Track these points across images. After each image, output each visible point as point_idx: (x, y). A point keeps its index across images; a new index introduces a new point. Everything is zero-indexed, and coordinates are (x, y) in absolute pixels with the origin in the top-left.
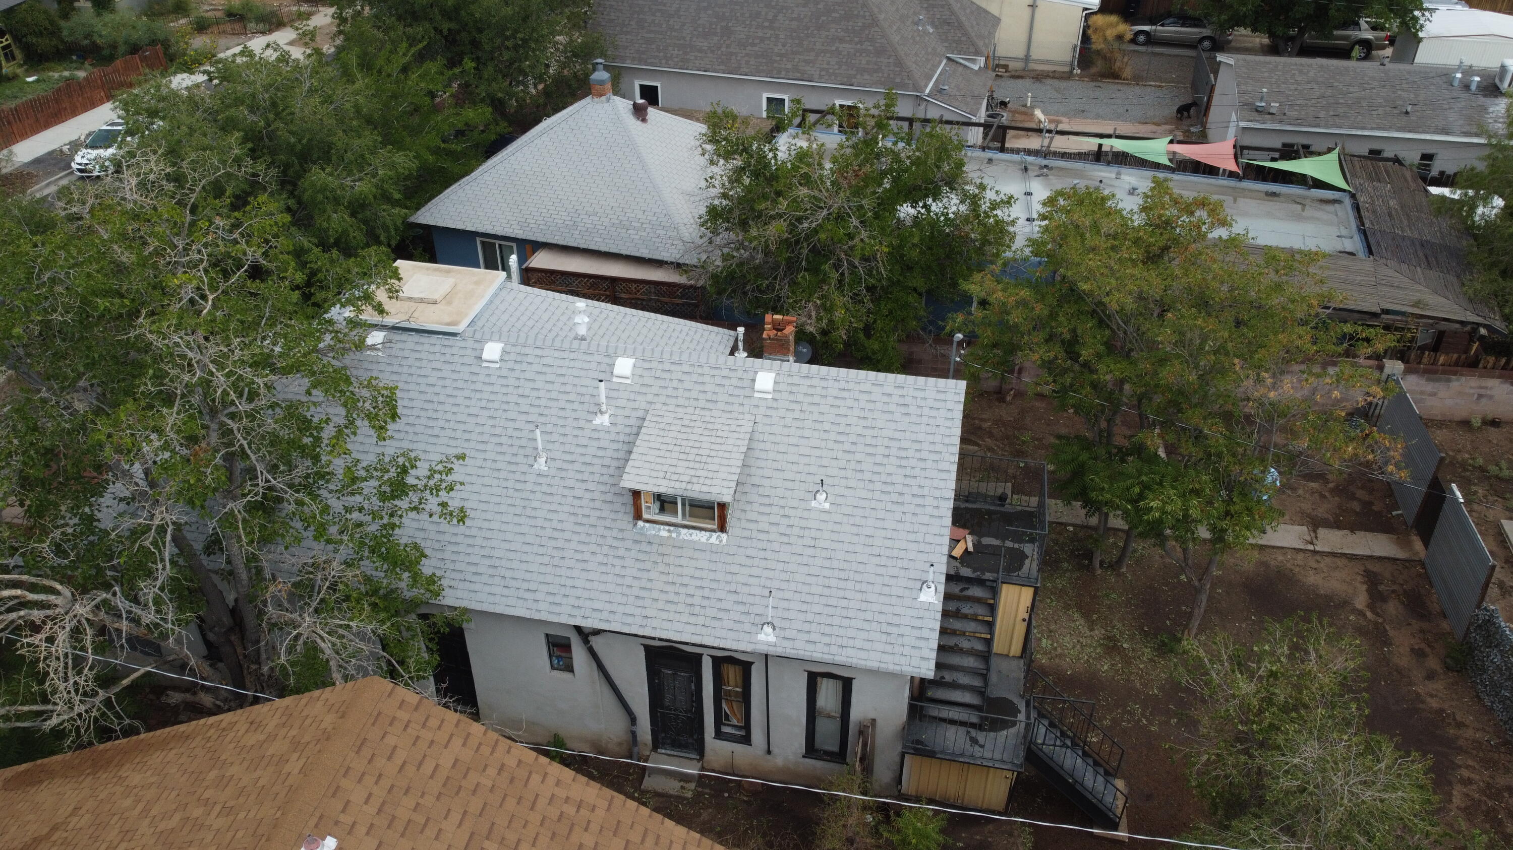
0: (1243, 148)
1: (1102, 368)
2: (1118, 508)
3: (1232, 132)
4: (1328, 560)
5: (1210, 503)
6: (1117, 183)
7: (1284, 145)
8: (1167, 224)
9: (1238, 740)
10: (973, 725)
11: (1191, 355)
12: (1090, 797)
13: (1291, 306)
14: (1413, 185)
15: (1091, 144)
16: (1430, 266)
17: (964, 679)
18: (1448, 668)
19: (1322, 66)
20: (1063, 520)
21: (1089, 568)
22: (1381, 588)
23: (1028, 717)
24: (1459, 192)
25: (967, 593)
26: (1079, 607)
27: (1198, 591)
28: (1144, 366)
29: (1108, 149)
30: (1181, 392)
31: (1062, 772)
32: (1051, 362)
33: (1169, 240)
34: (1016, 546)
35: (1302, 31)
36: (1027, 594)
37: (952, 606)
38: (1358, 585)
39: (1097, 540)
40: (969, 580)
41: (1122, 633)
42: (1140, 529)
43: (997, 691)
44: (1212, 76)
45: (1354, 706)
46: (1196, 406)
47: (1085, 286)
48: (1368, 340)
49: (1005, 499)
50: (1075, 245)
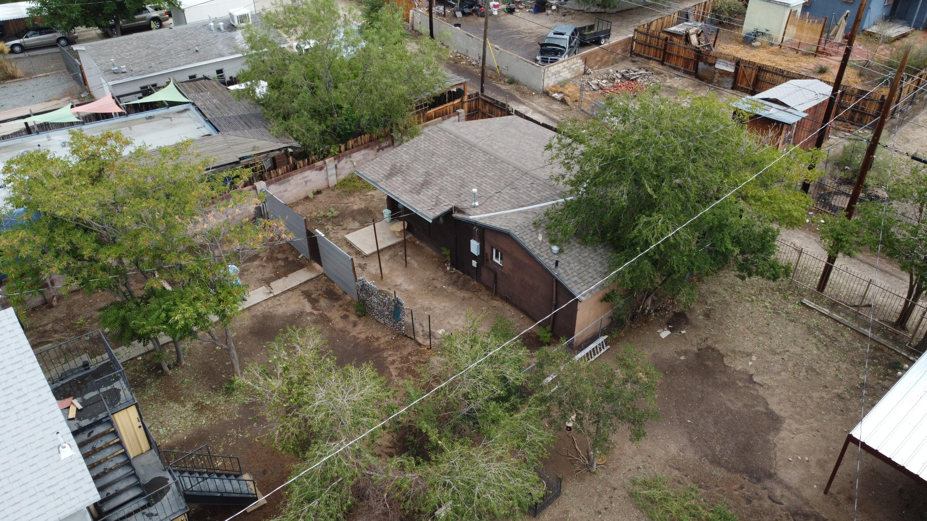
0: (119, 97)
1: (102, 256)
2: (159, 331)
3: (107, 90)
4: (283, 297)
5: (208, 300)
6: (50, 143)
7: (142, 88)
8: (94, 156)
9: (288, 412)
10: (144, 507)
11: (150, 225)
12: (234, 495)
13: (189, 175)
14: (220, 88)
15: (20, 125)
16: (250, 127)
17: (122, 486)
18: (360, 316)
19: (138, 38)
20: (133, 356)
21: (164, 373)
22: (313, 296)
23: (174, 479)
24: (243, 84)
25: (93, 435)
26: (170, 398)
27: (229, 350)
28: (127, 244)
29: (33, 124)
30: (157, 248)
31: (212, 494)
32: (67, 268)
33: (100, 165)
34: (109, 388)
35: (117, 21)
36: (132, 412)
37: (88, 448)
38: (303, 301)
39: (158, 356)
40: (90, 426)
41: (202, 398)
42: (178, 335)
43: (147, 477)
44: (76, 60)
45: (328, 360)
46: (170, 252)
47: (60, 213)
48: (237, 176)
49: (88, 365)
50: (40, 190)
